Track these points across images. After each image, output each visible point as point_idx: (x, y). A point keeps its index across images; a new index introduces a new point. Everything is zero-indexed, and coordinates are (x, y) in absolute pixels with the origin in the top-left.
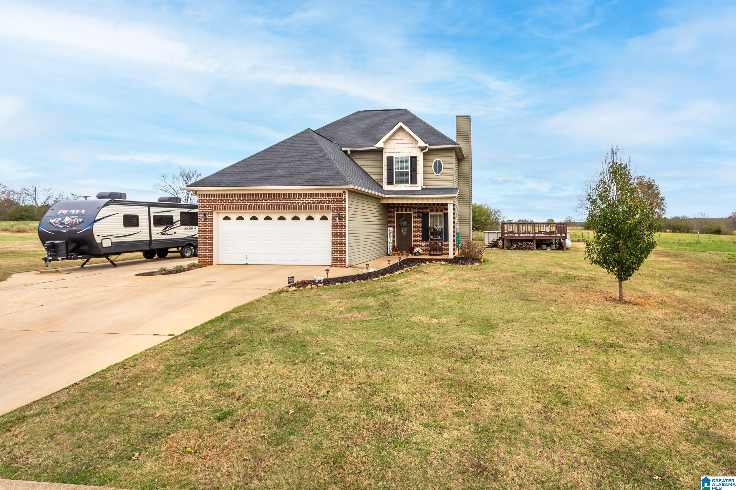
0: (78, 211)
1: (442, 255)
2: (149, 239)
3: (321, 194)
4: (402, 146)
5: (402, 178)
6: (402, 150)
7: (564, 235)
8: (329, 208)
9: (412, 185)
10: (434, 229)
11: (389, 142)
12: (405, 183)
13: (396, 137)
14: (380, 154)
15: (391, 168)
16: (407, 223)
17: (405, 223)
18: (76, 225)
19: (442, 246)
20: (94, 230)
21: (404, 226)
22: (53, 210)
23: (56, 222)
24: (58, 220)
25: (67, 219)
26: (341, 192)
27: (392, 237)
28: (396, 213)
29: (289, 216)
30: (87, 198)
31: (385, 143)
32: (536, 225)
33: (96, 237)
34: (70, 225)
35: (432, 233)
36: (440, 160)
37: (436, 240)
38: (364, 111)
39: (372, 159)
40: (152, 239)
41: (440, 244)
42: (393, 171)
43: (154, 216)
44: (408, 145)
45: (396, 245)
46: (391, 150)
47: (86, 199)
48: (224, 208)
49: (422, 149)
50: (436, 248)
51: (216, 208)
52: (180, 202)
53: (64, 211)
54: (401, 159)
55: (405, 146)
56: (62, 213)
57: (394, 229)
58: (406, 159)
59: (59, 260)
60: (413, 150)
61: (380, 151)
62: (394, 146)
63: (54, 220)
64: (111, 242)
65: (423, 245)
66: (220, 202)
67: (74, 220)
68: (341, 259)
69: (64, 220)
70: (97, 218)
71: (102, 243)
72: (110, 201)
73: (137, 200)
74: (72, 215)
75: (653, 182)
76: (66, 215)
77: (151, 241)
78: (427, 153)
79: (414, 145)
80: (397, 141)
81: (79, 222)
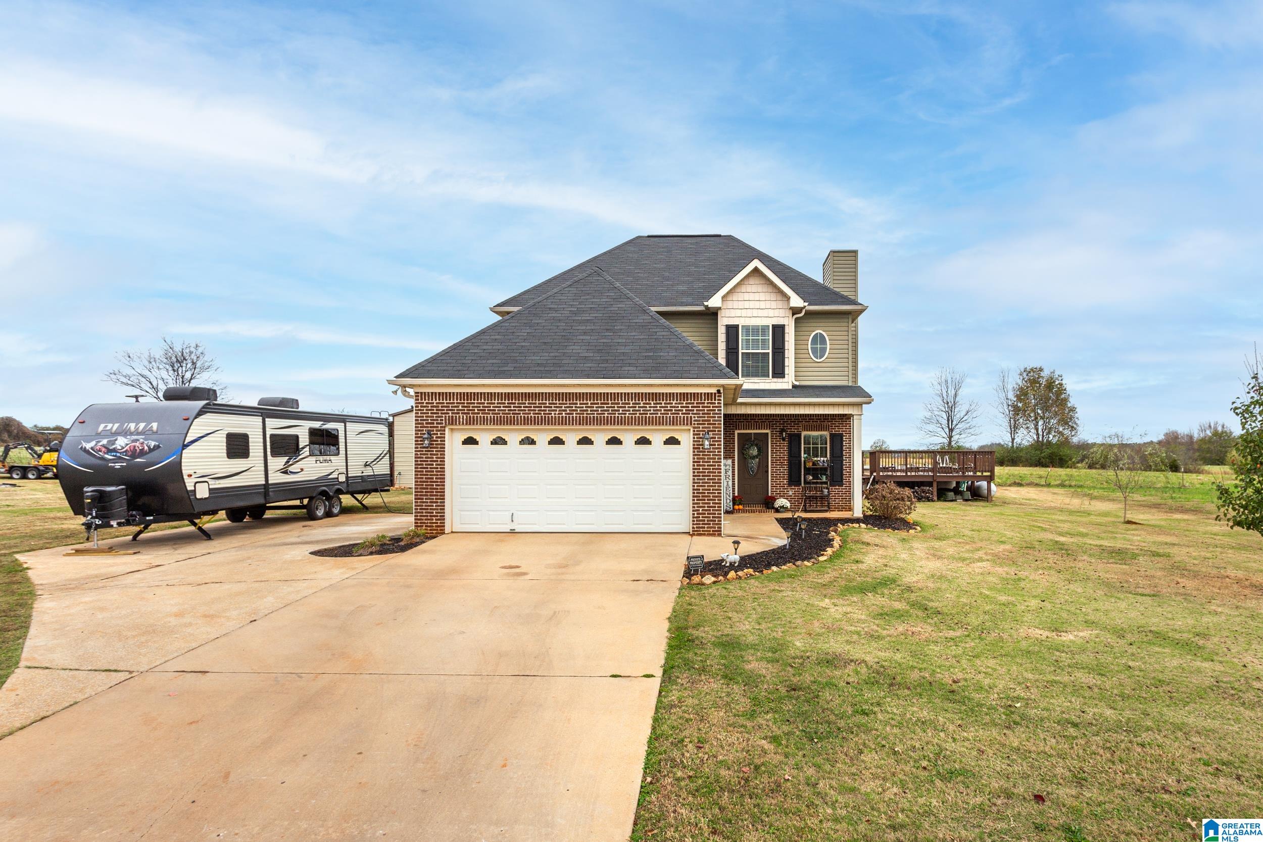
0: (142, 426)
1: (826, 511)
2: (264, 483)
3: (671, 395)
4: (757, 304)
5: (757, 366)
6: (755, 313)
7: (988, 474)
8: (687, 422)
9: (775, 380)
10: (814, 464)
11: (730, 298)
12: (762, 376)
13: (743, 288)
14: (713, 319)
15: (735, 347)
16: (759, 450)
17: (754, 451)
18: (142, 453)
19: (828, 496)
20: (183, 464)
21: (754, 457)
22: (84, 422)
23: (98, 448)
24: (101, 444)
25: (121, 442)
26: (714, 390)
27: (731, 478)
28: (736, 432)
29: (600, 437)
30: (140, 399)
31: (724, 298)
32: (908, 454)
33: (185, 477)
34: (130, 453)
35: (808, 471)
36: (824, 333)
37: (817, 483)
38: (649, 236)
39: (695, 330)
40: (270, 482)
41: (826, 491)
42: (737, 353)
43: (272, 436)
44: (768, 304)
45: (736, 494)
46: (733, 313)
47: (137, 401)
48: (470, 422)
49: (795, 311)
50: (816, 498)
51: (452, 422)
52: (298, 408)
53: (110, 426)
54: (755, 330)
55: (763, 305)
56: (108, 428)
57: (733, 462)
58: (765, 329)
59: (112, 526)
60: (777, 313)
61: (712, 315)
62: (741, 305)
63: (93, 444)
64: (209, 489)
65: (790, 493)
66: (460, 408)
67: (137, 444)
68: (712, 521)
69: (113, 444)
70: (188, 439)
71: (195, 490)
72: (207, 404)
73: (243, 404)
74: (131, 434)
75: (1060, 378)
76: (117, 433)
77: (267, 485)
78: (803, 318)
79: (780, 304)
80: (746, 296)
81: (149, 447)
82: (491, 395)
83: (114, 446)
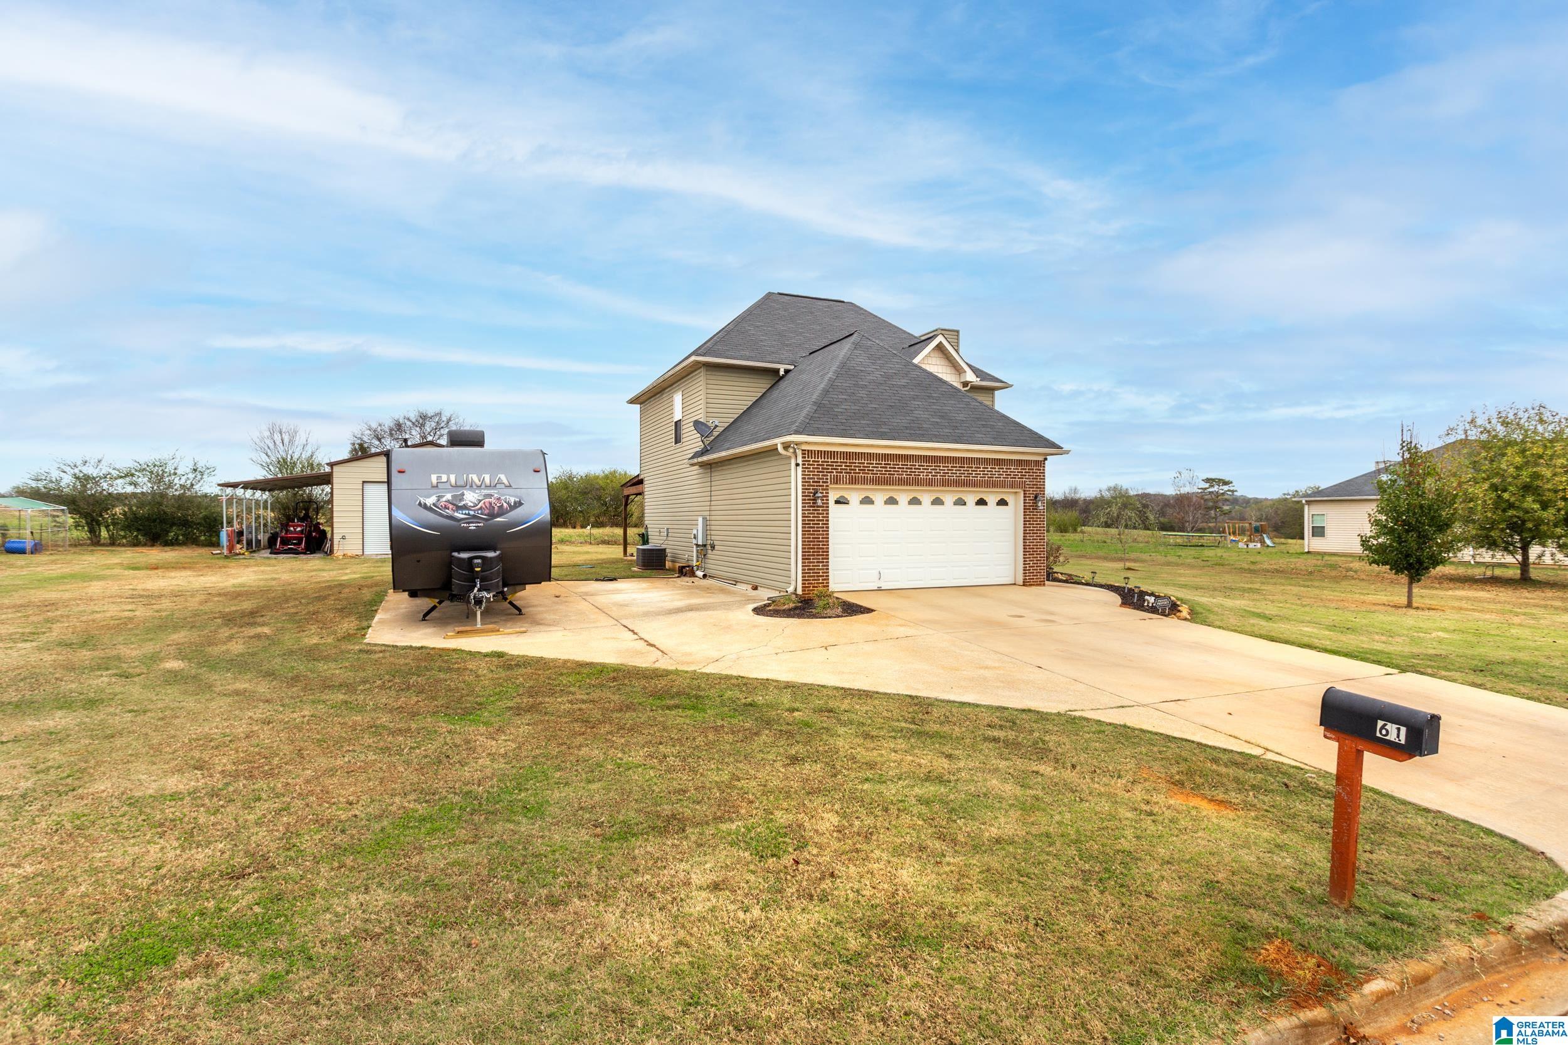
0: (488, 478)
3: (1010, 461)
18: (502, 511)
22: (404, 472)
23: (441, 504)
25: (470, 498)
26: (1041, 458)
29: (949, 499)
34: (486, 512)
53: (444, 477)
56: (445, 480)
63: (433, 499)
67: (492, 500)
69: (461, 500)
74: (479, 487)
81: (508, 503)
82: (870, 456)
83: (463, 503)
